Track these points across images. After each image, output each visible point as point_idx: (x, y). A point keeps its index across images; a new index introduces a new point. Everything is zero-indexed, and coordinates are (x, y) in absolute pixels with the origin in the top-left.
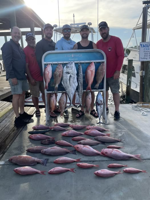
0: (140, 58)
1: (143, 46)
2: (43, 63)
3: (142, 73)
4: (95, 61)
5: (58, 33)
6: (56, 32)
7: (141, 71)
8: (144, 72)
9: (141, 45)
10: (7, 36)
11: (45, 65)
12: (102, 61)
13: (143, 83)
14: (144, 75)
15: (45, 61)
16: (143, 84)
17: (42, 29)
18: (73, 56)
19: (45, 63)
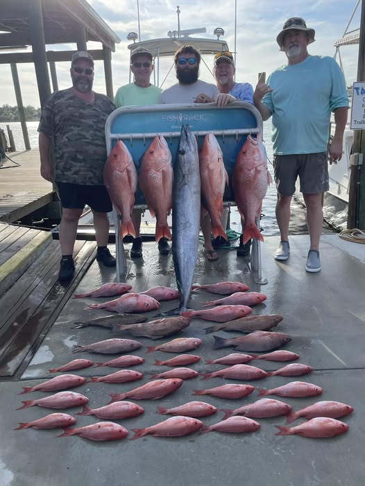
0: (353, 122)
1: (360, 91)
3: (357, 159)
4: (234, 131)
7: (355, 154)
8: (361, 155)
9: (357, 89)
10: (17, 64)
12: (253, 131)
13: (358, 183)
14: (361, 163)
15: (112, 132)
16: (357, 185)
18: (181, 119)
19: (114, 136)
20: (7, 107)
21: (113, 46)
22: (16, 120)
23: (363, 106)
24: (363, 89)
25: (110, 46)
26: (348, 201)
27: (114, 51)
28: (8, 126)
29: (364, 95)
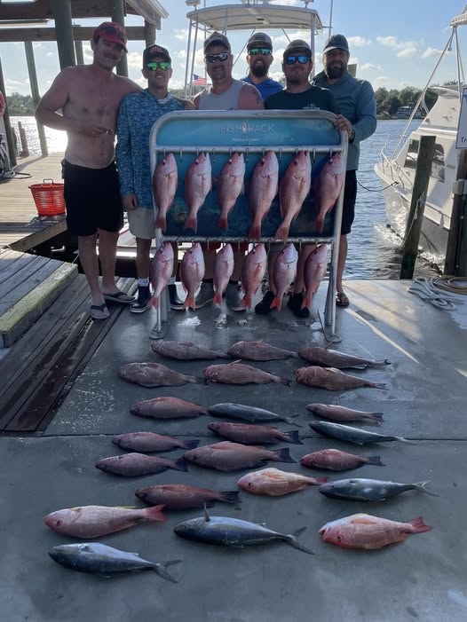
0: (460, 139)
2: (154, 148)
3: (462, 187)
4: (310, 149)
5: (199, 25)
6: (193, 22)
7: (460, 180)
9: (466, 96)
10: (33, 43)
11: (159, 154)
12: (336, 149)
13: (462, 217)
14: (466, 191)
15: (159, 142)
16: (460, 219)
17: (146, 22)
18: (244, 130)
19: (160, 148)
20: (17, 96)
21: (159, 23)
22: (28, 113)
25: (154, 23)
26: (449, 228)
27: (159, 29)
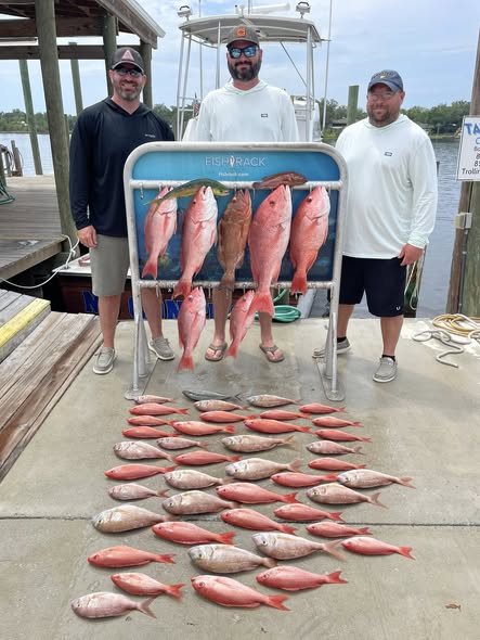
0: (461, 170)
1: (472, 129)
2: (129, 183)
3: (463, 220)
5: (193, 37)
6: (186, 33)
7: (462, 213)
8: (470, 215)
9: (468, 125)
10: (28, 61)
13: (465, 253)
14: (468, 225)
16: (462, 255)
17: (141, 40)
18: (232, 164)
19: (136, 183)
21: (155, 41)
23: (476, 149)
24: (476, 127)
25: (150, 42)
27: (155, 48)
28: (13, 142)
29: (478, 135)
